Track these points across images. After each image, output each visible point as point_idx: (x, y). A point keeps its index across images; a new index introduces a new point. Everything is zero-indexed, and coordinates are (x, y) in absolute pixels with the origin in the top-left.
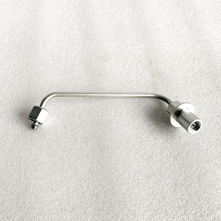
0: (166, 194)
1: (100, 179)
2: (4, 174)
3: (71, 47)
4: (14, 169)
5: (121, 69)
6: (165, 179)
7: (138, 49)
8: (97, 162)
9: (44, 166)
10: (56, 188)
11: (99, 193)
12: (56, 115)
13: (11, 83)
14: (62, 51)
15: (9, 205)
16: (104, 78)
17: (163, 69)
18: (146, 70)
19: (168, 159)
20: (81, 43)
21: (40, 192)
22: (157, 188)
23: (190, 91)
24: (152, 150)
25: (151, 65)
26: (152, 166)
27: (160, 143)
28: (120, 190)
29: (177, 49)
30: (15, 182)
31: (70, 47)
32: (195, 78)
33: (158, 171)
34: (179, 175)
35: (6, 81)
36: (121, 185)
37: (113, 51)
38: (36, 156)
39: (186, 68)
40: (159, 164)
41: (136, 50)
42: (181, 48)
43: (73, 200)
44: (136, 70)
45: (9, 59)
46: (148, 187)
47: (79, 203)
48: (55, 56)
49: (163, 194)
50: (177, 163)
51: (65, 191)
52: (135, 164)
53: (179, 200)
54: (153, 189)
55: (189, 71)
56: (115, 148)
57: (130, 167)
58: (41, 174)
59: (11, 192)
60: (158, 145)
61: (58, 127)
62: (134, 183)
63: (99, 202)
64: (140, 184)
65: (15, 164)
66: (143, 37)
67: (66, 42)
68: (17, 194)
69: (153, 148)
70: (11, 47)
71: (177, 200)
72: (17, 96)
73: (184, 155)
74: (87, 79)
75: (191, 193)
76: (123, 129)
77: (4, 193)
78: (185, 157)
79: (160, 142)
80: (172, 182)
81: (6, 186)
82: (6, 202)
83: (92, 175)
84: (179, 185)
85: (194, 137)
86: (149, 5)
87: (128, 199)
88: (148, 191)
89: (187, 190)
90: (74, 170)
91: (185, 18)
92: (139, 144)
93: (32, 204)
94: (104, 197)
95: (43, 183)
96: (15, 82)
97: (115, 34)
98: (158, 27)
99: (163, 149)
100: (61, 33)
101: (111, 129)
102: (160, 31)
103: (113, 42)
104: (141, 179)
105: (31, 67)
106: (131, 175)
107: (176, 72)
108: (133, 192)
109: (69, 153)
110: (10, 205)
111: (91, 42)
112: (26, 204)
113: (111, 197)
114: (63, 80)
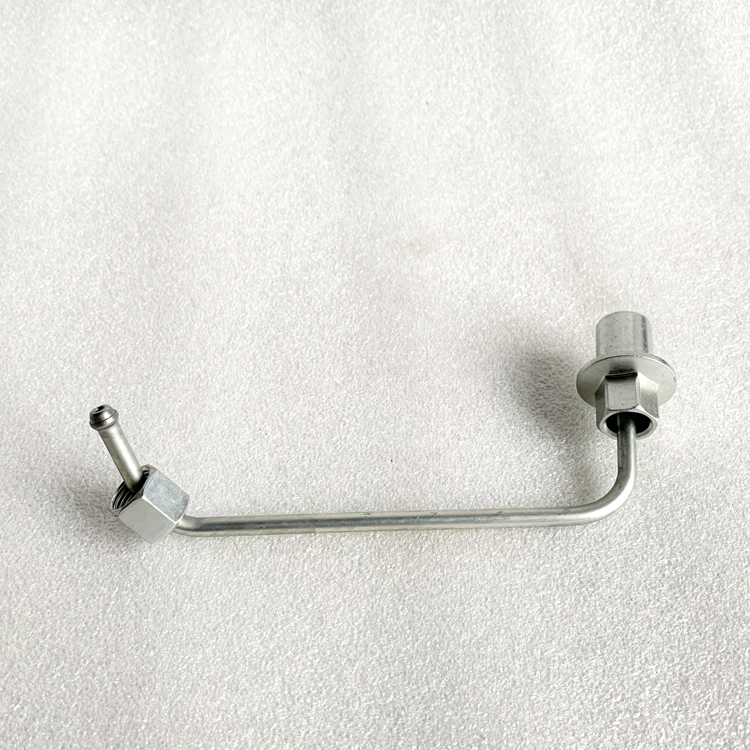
0: (648, 714)
1: (406, 653)
2: (62, 622)
3: (303, 208)
4: (99, 608)
5: (475, 282)
6: (643, 662)
7: (531, 219)
8: (393, 593)
9: (205, 602)
10: (247, 680)
11: (403, 704)
12: (250, 428)
13: (99, 318)
14: (273, 221)
15: (76, 734)
16: (417, 310)
17: (621, 284)
18: (561, 287)
19: (654, 592)
20: (336, 197)
21: (190, 691)
22: (615, 690)
23: (721, 358)
24: (591, 557)
25: (577, 270)
26: (593, 615)
27: (620, 535)
28: (479, 693)
29: (668, 221)
30: (99, 654)
31: (299, 208)
32: (734, 317)
33: (617, 633)
34: (692, 648)
35: (79, 313)
36: (482, 678)
37: (445, 224)
38: (179, 566)
39: (699, 284)
40: (621, 609)
41: (525, 222)
42: (682, 220)
43: (310, 724)
44: (526, 286)
45: (94, 242)
46: (582, 686)
47: (331, 737)
48: (248, 237)
49: (638, 714)
50: (686, 604)
51: (280, 690)
52: (532, 605)
53: (700, 738)
54: (602, 697)
55: (713, 293)
56: (458, 547)
57: (515, 614)
58: (195, 628)
59: (87, 689)
60: (612, 540)
61: (257, 468)
62: (530, 671)
63: (405, 735)
64: (551, 676)
65: (102, 588)
66: (548, 182)
67: (287, 193)
68: (108, 695)
69: (597, 550)
70: (102, 205)
71: (690, 737)
72: (118, 360)
73: (710, 577)
74: (357, 313)
75: (743, 713)
76: (486, 483)
77: (60, 689)
78: (712, 585)
79: (622, 531)
80: (671, 673)
81: (67, 665)
82: (66, 722)
83: (375, 636)
84: (694, 684)
85: (744, 516)
86: (564, 84)
87: (508, 727)
88: (582, 703)
89: (725, 704)
90: (312, 619)
91: (688, 126)
92: (544, 537)
93: (159, 735)
94: (421, 717)
95: (202, 660)
96: (111, 316)
97: (453, 171)
98: (598, 153)
99: (631, 557)
100: (269, 165)
101: (442, 480)
102: (605, 163)
103: (446, 195)
104: (556, 658)
105: (166, 269)
106: (519, 644)
107: (667, 297)
108: (527, 704)
109: (296, 558)
110: (82, 733)
111: (371, 196)
112: (137, 733)
113: (446, 720)
114: (274, 311)
